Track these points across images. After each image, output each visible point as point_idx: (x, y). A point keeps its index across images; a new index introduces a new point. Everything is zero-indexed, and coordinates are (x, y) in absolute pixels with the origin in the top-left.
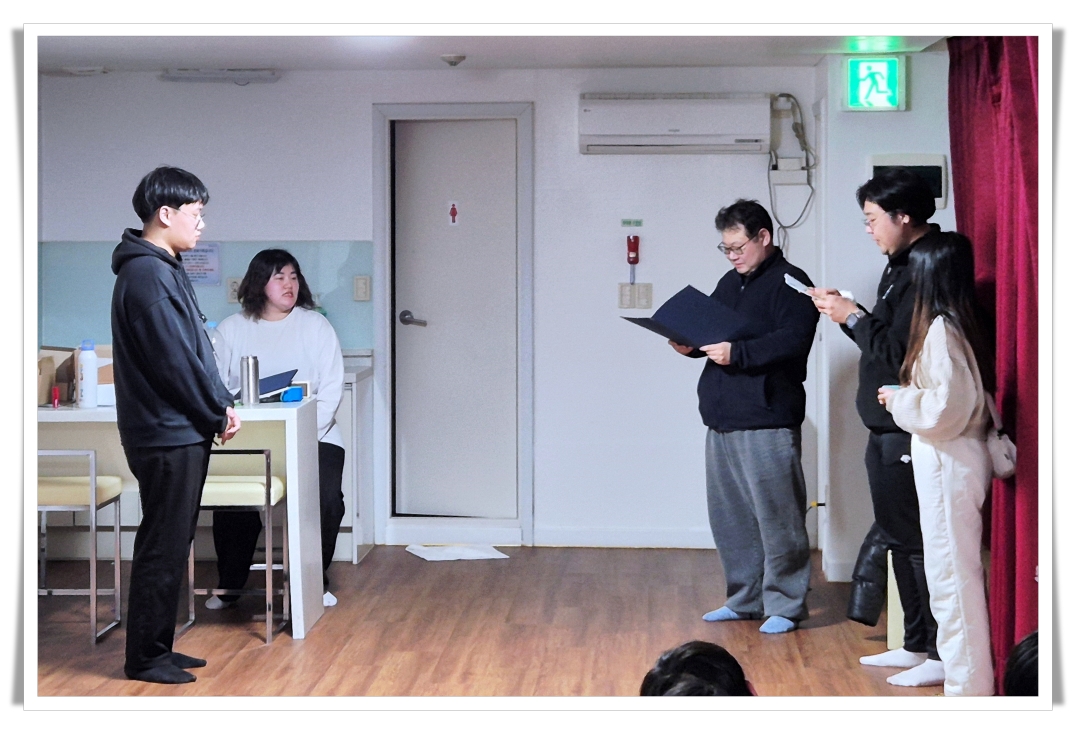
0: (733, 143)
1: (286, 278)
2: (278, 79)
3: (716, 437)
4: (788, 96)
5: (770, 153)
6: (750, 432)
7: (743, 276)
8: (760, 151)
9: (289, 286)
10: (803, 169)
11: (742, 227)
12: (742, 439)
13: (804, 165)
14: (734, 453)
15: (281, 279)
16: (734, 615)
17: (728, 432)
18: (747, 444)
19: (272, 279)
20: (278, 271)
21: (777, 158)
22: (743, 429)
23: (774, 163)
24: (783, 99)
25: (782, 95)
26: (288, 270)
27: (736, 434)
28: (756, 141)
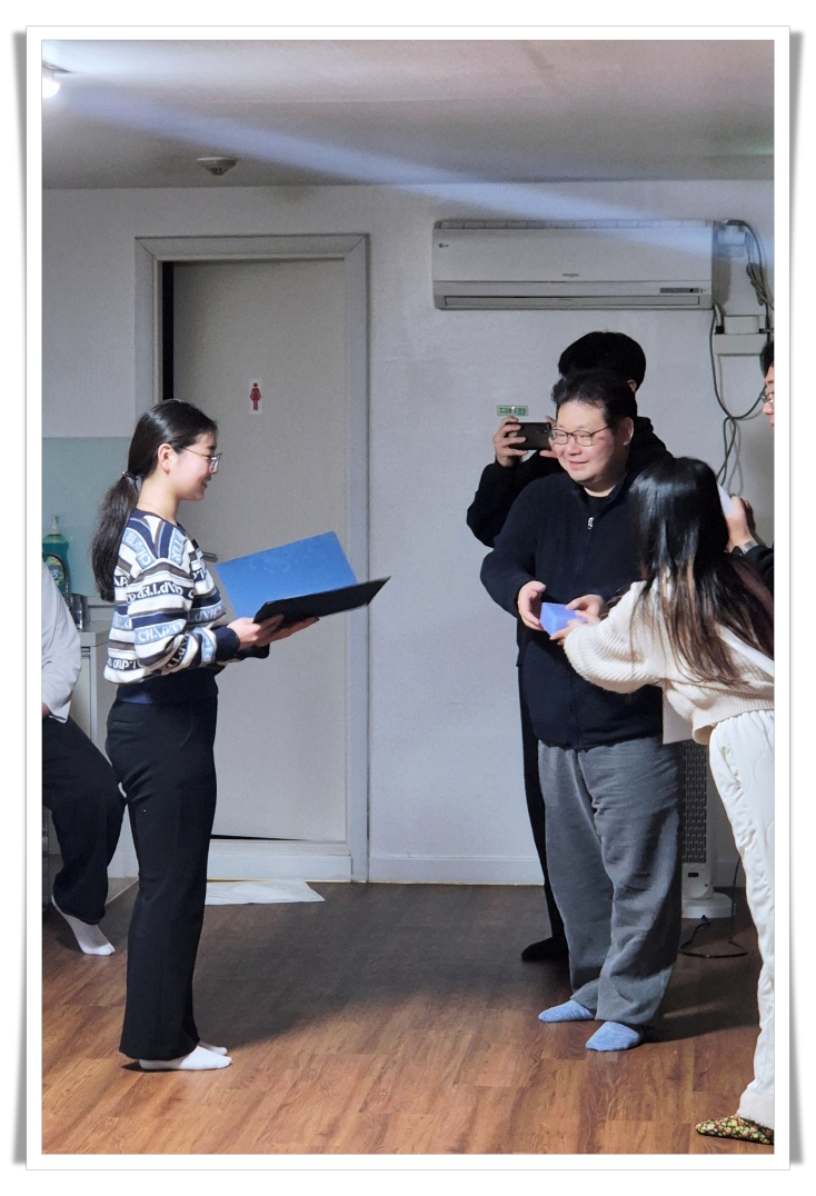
0: (657, 292)
3: (557, 756)
4: (741, 224)
5: (713, 308)
8: (697, 306)
10: (761, 331)
11: (601, 403)
13: (763, 326)
16: (583, 1012)
21: (723, 315)
23: (719, 324)
24: (732, 230)
25: (732, 223)
28: (692, 290)
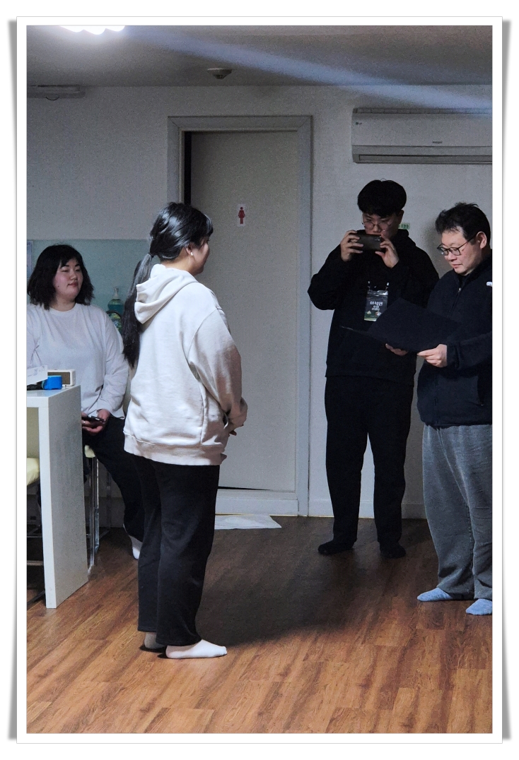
1: (72, 270)
2: (84, 94)
3: (431, 433)
6: (464, 427)
7: (460, 276)
9: (75, 277)
11: (460, 228)
12: (456, 433)
14: (449, 448)
15: (66, 271)
16: (446, 595)
17: (443, 428)
18: (461, 440)
19: (58, 271)
20: (63, 265)
22: (458, 425)
26: (72, 263)
27: (452, 429)
